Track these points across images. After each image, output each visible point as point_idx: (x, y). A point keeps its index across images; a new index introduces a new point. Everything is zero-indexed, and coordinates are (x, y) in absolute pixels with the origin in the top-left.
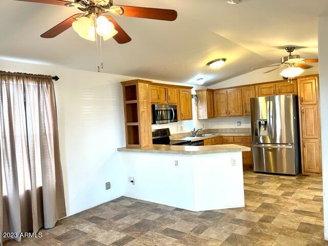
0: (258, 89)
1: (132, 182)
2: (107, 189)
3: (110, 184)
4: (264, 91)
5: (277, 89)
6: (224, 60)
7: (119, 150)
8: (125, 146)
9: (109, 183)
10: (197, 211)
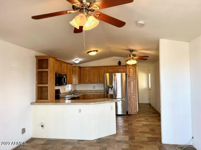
0: (106, 69)
1: (42, 126)
2: (22, 134)
3: (25, 130)
4: (110, 70)
5: (116, 70)
6: (97, 51)
7: (32, 104)
8: (35, 101)
9: (24, 128)
10: (93, 140)
